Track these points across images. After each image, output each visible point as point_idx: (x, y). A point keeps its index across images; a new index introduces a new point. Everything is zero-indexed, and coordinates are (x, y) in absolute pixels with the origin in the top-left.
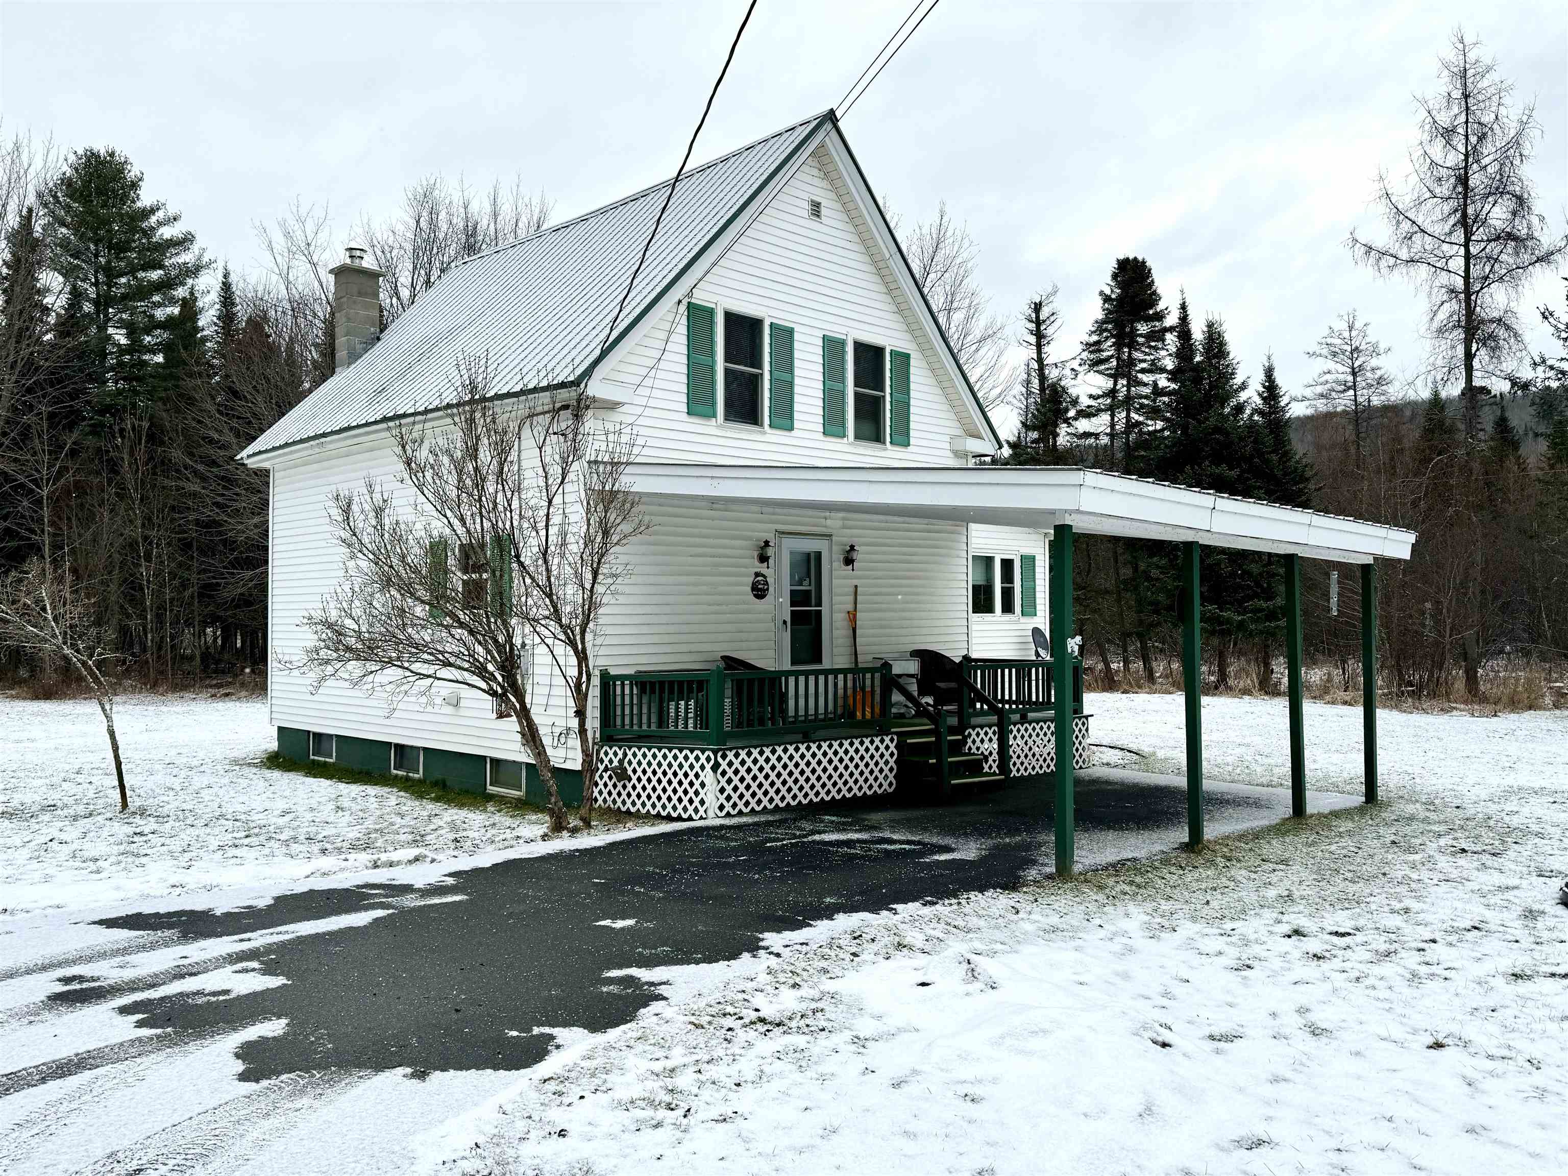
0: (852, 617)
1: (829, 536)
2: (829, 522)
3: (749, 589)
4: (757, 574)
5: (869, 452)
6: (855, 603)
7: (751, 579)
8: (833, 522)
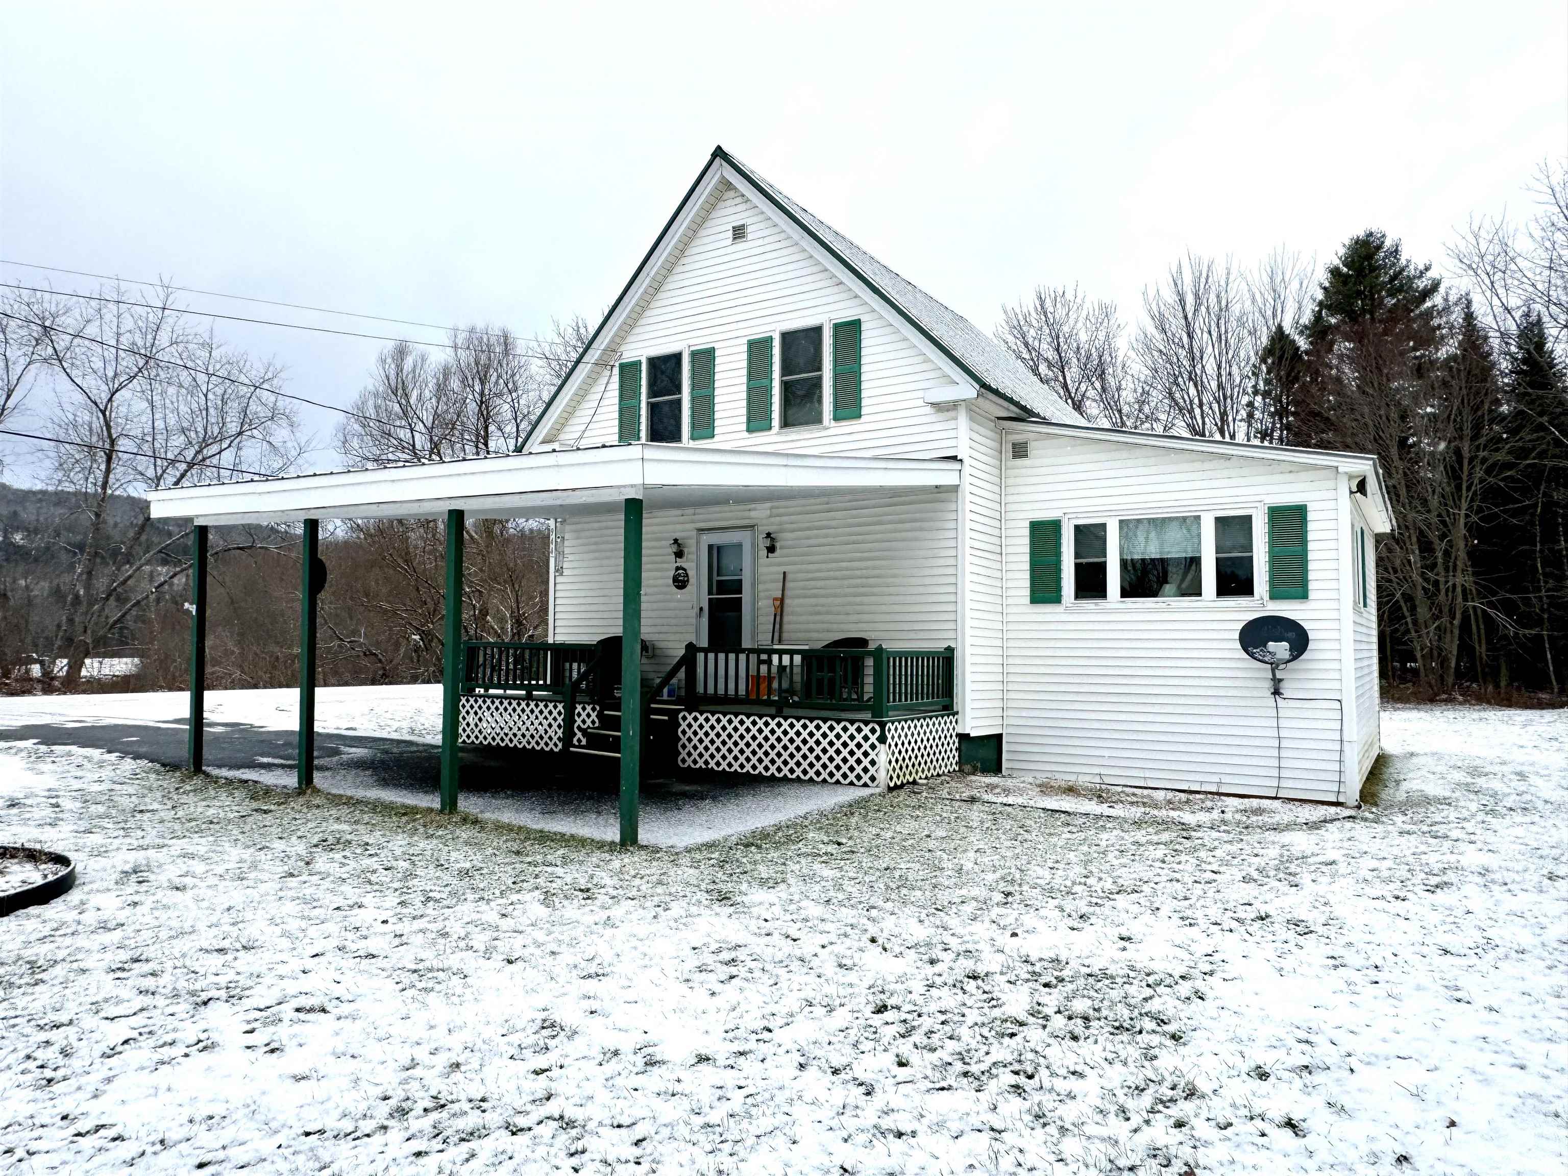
0: (780, 604)
1: (752, 527)
2: (753, 514)
3: (671, 581)
4: (677, 569)
5: (807, 435)
6: (783, 590)
7: (672, 573)
8: (760, 513)
